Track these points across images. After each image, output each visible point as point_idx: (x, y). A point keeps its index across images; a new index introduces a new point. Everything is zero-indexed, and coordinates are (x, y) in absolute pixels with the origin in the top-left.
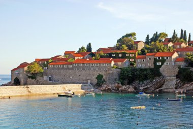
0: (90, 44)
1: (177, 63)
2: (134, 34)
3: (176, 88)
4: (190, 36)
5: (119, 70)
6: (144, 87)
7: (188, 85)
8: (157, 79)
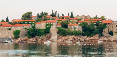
0: (8, 17)
1: (57, 26)
2: (31, 13)
3: (58, 39)
4: (59, 14)
5: (27, 30)
6: (41, 39)
7: (64, 37)
8: (48, 35)
